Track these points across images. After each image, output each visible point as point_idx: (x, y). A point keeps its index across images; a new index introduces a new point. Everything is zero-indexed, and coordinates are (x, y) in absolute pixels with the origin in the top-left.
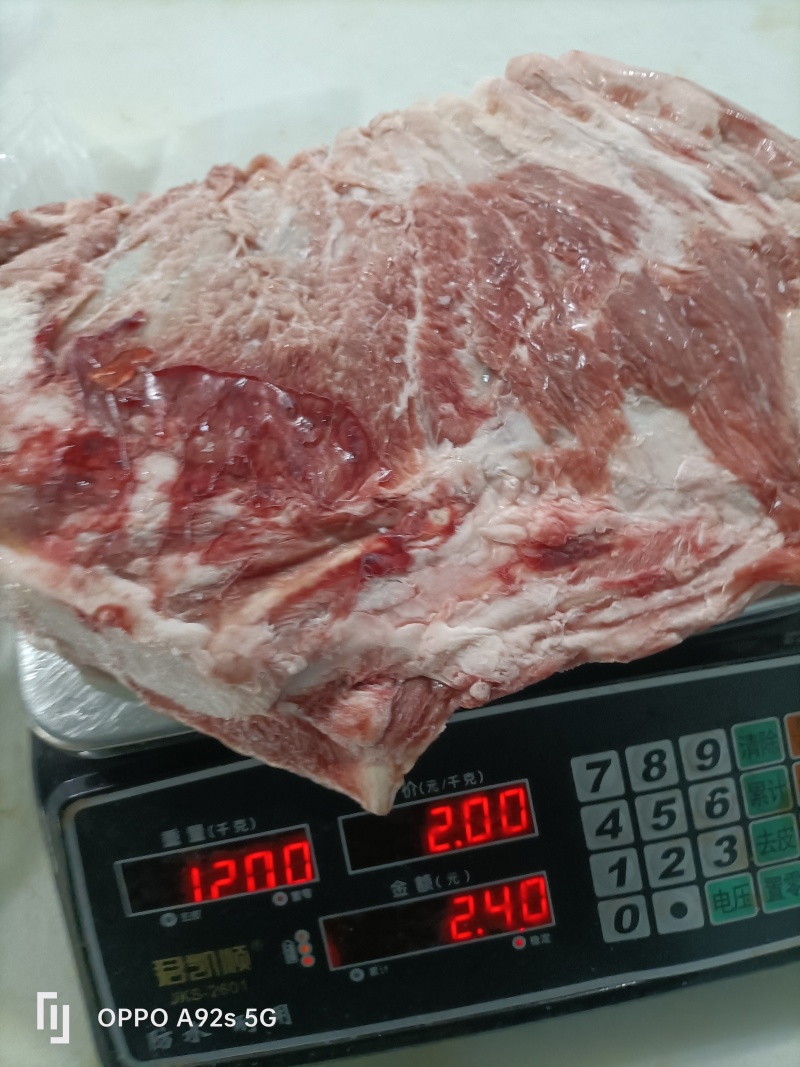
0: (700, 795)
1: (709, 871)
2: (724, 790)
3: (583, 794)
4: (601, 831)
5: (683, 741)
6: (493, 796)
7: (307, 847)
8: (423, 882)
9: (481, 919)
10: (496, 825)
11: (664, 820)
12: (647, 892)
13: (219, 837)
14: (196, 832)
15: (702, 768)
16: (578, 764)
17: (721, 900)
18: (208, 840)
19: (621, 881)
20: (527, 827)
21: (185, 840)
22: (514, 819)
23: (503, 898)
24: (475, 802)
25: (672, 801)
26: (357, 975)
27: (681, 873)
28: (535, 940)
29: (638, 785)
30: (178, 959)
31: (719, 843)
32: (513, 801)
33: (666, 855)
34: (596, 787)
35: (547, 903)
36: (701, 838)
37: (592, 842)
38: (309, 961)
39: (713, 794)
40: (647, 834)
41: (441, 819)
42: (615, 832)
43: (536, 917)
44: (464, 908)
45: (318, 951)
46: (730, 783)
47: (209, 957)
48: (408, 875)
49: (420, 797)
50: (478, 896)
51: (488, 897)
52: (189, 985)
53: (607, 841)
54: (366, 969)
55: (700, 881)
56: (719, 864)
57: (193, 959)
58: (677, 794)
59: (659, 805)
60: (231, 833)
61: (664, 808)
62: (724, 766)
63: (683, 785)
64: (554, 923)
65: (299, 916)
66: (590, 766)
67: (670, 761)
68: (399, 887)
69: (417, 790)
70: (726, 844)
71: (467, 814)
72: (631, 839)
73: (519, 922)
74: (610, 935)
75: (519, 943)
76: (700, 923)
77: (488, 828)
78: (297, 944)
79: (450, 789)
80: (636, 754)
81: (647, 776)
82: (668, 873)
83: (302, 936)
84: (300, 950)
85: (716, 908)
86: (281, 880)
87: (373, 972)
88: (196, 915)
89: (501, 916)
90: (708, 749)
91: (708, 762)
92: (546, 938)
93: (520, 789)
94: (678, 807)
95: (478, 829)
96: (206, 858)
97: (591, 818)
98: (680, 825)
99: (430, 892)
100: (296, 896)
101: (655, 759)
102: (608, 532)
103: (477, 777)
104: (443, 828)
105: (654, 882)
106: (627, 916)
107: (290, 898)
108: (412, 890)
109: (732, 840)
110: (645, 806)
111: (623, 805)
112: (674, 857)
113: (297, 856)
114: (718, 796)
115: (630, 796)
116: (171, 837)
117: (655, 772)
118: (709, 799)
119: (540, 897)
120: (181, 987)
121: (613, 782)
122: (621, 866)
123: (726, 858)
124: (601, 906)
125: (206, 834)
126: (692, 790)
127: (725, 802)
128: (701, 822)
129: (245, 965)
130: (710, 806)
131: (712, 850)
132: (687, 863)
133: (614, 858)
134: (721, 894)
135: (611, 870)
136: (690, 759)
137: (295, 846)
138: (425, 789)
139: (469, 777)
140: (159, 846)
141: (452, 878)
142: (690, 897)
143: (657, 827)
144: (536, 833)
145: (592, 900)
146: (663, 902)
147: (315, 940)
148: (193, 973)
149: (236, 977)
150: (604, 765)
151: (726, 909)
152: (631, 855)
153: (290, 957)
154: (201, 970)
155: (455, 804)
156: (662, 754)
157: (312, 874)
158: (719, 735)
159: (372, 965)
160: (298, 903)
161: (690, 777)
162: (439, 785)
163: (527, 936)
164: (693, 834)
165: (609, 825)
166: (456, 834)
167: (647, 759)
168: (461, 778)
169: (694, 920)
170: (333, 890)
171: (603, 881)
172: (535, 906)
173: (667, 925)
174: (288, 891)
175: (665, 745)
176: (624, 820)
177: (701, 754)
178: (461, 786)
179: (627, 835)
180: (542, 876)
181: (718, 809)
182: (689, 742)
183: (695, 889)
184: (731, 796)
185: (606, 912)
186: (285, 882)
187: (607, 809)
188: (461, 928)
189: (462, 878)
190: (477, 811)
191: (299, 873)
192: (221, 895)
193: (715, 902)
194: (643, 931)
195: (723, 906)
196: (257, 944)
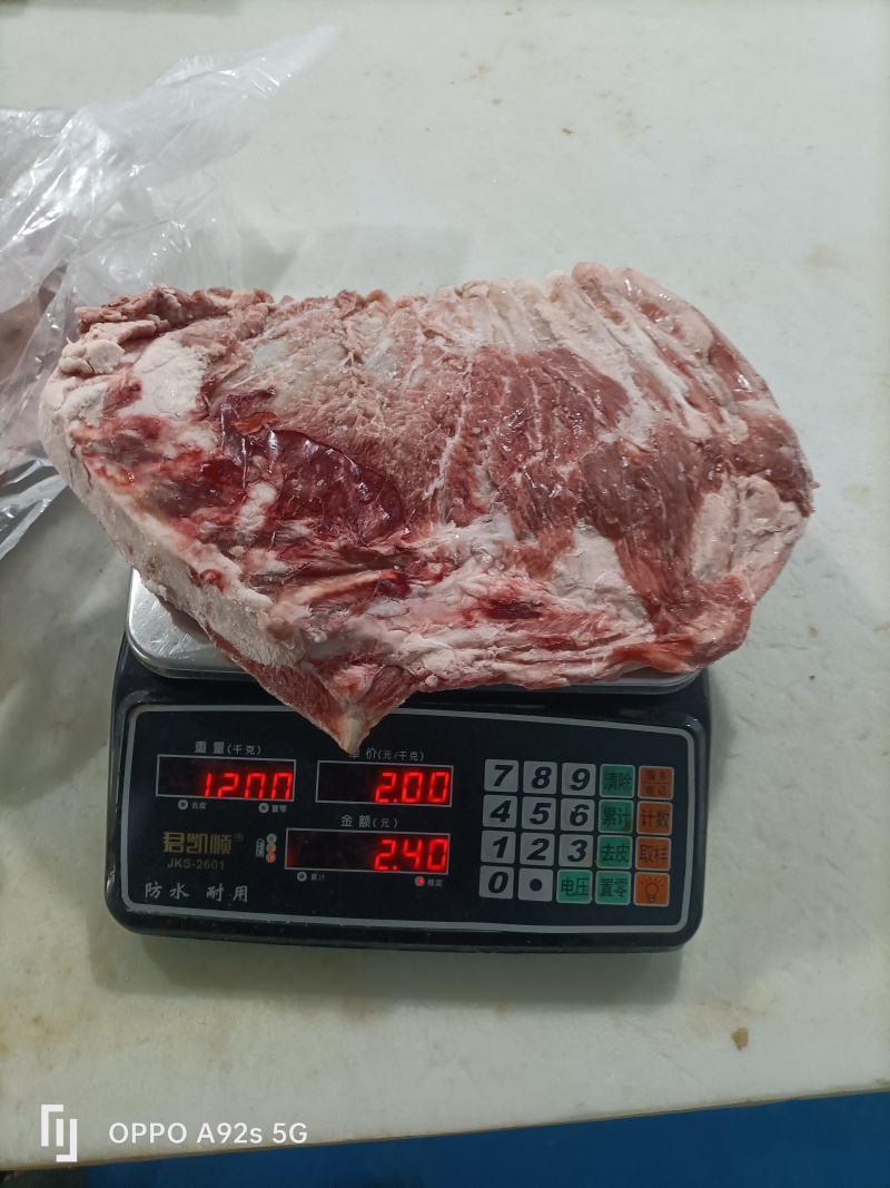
0: (568, 806)
1: (563, 862)
2: (586, 807)
3: (488, 786)
4: (494, 815)
5: (566, 766)
6: (427, 772)
7: (291, 778)
8: (364, 820)
9: (399, 860)
10: (425, 793)
11: (539, 817)
12: (517, 866)
13: (234, 754)
14: (219, 747)
15: (574, 787)
16: (490, 764)
17: (567, 885)
18: (226, 754)
19: (500, 854)
20: (443, 801)
21: (210, 750)
22: (438, 793)
23: (417, 845)
24: (414, 774)
25: (548, 805)
26: (302, 877)
27: (543, 858)
28: (431, 882)
29: (528, 788)
30: (182, 835)
31: (575, 844)
32: (440, 780)
33: (535, 843)
34: (498, 783)
35: (445, 860)
36: (562, 837)
37: (487, 821)
38: (271, 858)
39: (578, 808)
40: (526, 824)
41: (388, 781)
42: (504, 817)
43: (436, 867)
44: (387, 848)
45: (279, 853)
46: (591, 803)
47: (203, 838)
48: (356, 813)
49: (377, 760)
50: (400, 839)
51: (406, 844)
52: (184, 855)
53: (497, 822)
54: (309, 873)
55: (556, 867)
56: (571, 858)
57: (192, 837)
58: (553, 801)
59: (539, 805)
60: (242, 753)
61: (541, 809)
62: (590, 790)
63: (559, 796)
64: (447, 873)
65: (274, 823)
66: (498, 767)
67: (553, 778)
68: (347, 820)
69: (377, 755)
70: (579, 846)
71: (406, 781)
72: (514, 825)
73: (424, 866)
74: (484, 892)
75: (419, 882)
76: (549, 898)
77: (419, 793)
78: (266, 843)
79: (399, 760)
80: (531, 767)
81: (535, 784)
82: (534, 856)
83: (272, 838)
84: (267, 848)
85: (563, 890)
86: (267, 795)
87: (314, 877)
88: (203, 806)
89: (413, 859)
90: (581, 776)
91: (579, 785)
92: (439, 883)
93: (447, 774)
94: (552, 811)
95: (411, 794)
96: (220, 768)
97: (490, 803)
98: (550, 824)
99: (367, 829)
100: (275, 809)
101: (543, 773)
102: (540, 605)
103: (419, 756)
104: (388, 787)
105: (523, 861)
106: (500, 879)
107: (271, 809)
108: (355, 824)
109: (584, 844)
110: (529, 804)
111: (514, 799)
112: (541, 845)
113: (283, 782)
114: (581, 810)
115: (520, 794)
116: (201, 746)
117: (541, 782)
118: (574, 810)
119: (443, 854)
120: (178, 856)
121: (510, 783)
122: (503, 842)
123: (577, 855)
124: (483, 868)
125: (225, 749)
126: (564, 801)
127: (585, 817)
128: (566, 825)
129: (227, 850)
130: (574, 816)
131: (567, 847)
132: (549, 853)
133: (499, 835)
134: (568, 881)
135: (495, 844)
136: (567, 780)
137: (282, 775)
138: (382, 755)
139: (414, 755)
140: (192, 750)
141: (385, 822)
142: (546, 877)
143: (534, 821)
144: (450, 806)
145: (477, 863)
146: (526, 876)
147: (280, 844)
148: (188, 848)
149: (219, 857)
150: (508, 769)
151: (570, 893)
152: (512, 836)
153: (260, 852)
154: (196, 846)
155: (400, 771)
156: (549, 771)
157: (290, 797)
158: (591, 768)
159: (313, 872)
160: (275, 813)
161: (565, 791)
162: (393, 756)
163: (426, 877)
164: (558, 832)
165: (501, 812)
166: (396, 793)
167: (538, 772)
168: (408, 754)
169: (545, 895)
170: (301, 811)
171: (488, 852)
172: (437, 860)
173: (526, 894)
174: (270, 804)
175: (553, 766)
176: (513, 810)
177: (575, 777)
178: (407, 760)
179: (511, 822)
180: (446, 837)
181: (579, 819)
182: (569, 768)
183: (551, 872)
184: (590, 813)
185: (486, 874)
186: (270, 797)
187: (503, 799)
188: (383, 862)
189: (392, 824)
190: (414, 780)
191: (280, 794)
192: (223, 795)
193: (563, 885)
194: (507, 894)
195: (567, 890)
196: (239, 836)
